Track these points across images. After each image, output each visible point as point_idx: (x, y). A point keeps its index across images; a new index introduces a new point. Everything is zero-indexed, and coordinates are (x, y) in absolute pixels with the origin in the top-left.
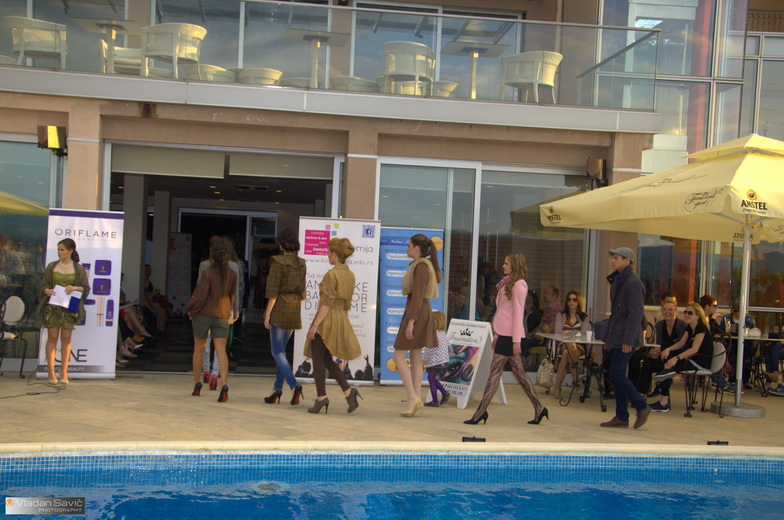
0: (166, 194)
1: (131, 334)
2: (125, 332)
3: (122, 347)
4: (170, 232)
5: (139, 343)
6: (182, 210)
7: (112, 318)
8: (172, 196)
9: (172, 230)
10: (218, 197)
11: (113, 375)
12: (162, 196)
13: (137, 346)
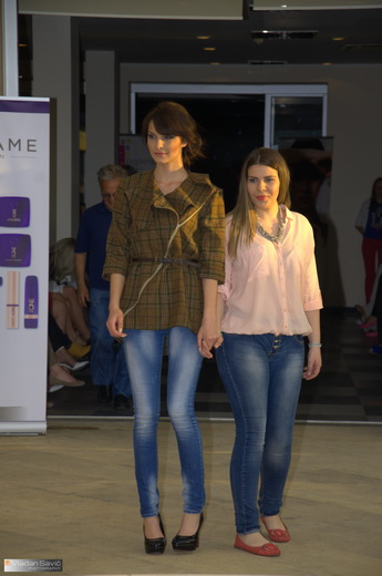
0: (108, 56)
1: (67, 343)
2: (57, 338)
3: (55, 368)
4: (118, 134)
5: (80, 360)
6: (137, 88)
7: (36, 312)
8: (119, 59)
9: (123, 130)
10: (208, 58)
11: (43, 427)
12: (101, 61)
13: (79, 365)
